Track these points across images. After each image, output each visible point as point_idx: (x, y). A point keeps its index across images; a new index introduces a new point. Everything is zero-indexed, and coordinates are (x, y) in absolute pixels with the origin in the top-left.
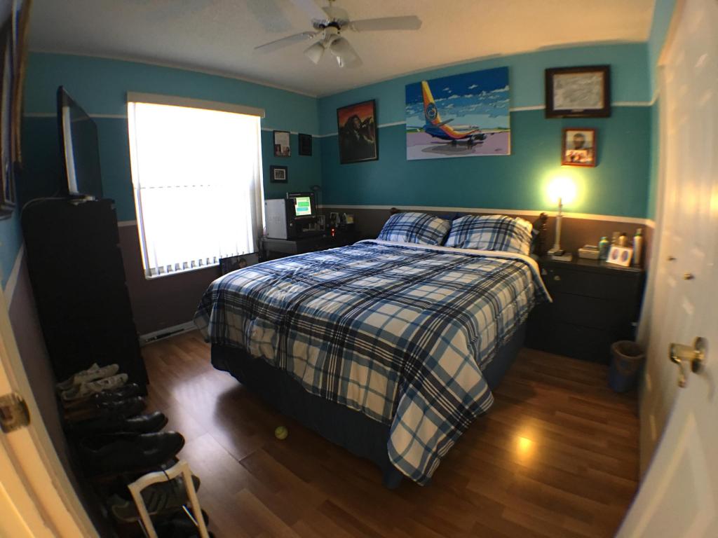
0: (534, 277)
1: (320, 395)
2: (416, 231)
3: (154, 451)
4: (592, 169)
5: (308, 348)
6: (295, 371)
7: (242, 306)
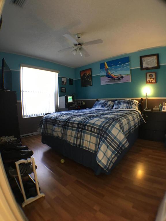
0: (140, 115)
1: (75, 146)
2: (104, 105)
3: (24, 154)
4: (156, 84)
5: (72, 132)
6: (68, 140)
7: (52, 122)
